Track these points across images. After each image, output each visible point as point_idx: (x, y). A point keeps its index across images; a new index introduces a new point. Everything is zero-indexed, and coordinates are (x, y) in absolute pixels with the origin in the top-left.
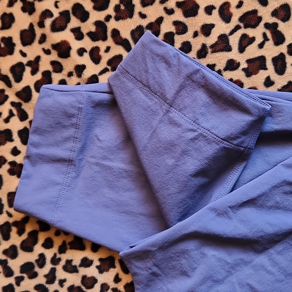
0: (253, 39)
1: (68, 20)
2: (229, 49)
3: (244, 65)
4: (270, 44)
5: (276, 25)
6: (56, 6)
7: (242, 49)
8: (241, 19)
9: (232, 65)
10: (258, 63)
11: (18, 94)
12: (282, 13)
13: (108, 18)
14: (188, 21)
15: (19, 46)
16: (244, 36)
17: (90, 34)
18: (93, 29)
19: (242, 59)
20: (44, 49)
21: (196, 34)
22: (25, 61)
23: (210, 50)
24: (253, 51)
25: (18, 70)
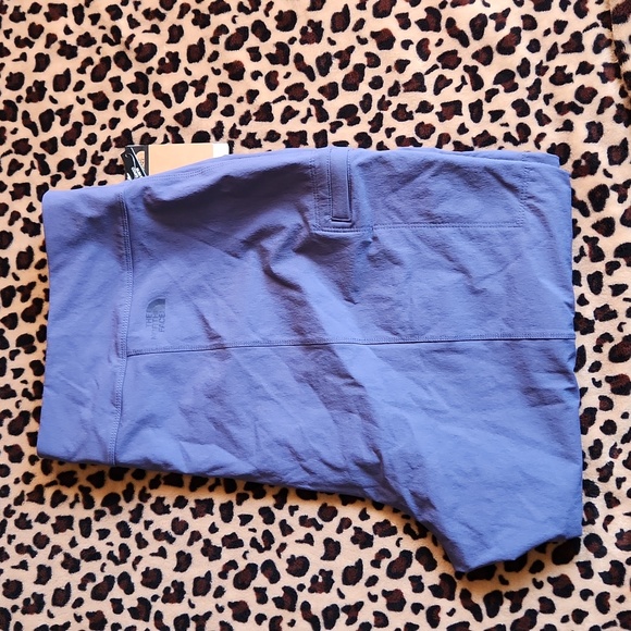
0: (451, 81)
1: (246, 38)
2: (423, 89)
3: (438, 108)
4: (468, 88)
5: (476, 68)
6: (234, 21)
7: (437, 91)
8: (440, 59)
9: (425, 107)
10: (452, 108)
11: (177, 117)
12: (484, 56)
13: (292, 40)
14: (382, 54)
15: (184, 63)
16: (441, 78)
17: (269, 56)
18: (273, 50)
19: (437, 102)
20: (213, 69)
21: (389, 69)
22: (189, 80)
23: (402, 89)
24: (448, 94)
25: (180, 89)
